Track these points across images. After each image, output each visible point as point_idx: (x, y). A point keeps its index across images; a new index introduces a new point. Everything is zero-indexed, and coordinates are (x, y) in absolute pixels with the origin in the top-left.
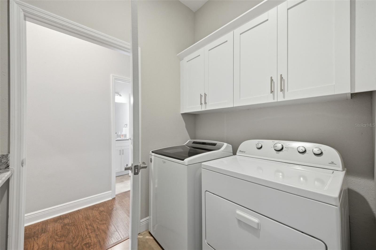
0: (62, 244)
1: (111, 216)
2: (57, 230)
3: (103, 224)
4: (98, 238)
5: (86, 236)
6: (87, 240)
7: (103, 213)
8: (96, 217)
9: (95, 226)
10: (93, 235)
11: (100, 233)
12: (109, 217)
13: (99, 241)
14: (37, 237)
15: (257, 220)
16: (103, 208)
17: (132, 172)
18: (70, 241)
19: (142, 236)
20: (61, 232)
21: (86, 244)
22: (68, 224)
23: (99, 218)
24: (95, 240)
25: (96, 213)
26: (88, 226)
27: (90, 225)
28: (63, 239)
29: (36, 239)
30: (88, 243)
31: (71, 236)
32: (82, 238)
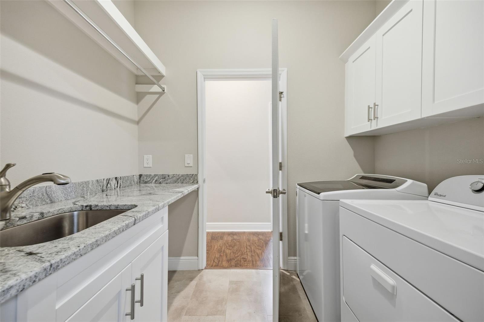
0: (230, 251)
1: (267, 246)
2: (228, 241)
3: (259, 249)
4: (252, 258)
5: (245, 253)
6: (245, 256)
7: (261, 240)
8: (255, 242)
9: (253, 248)
10: (249, 254)
11: (255, 255)
12: (265, 245)
13: (253, 260)
14: (218, 241)
15: (392, 281)
16: (262, 237)
17: (272, 195)
18: (234, 252)
19: (289, 273)
20: (230, 243)
21: (243, 258)
22: (236, 240)
23: (257, 243)
24: (250, 259)
25: (255, 238)
26: (248, 246)
27: (250, 246)
28: (231, 248)
29: (217, 241)
30: (245, 258)
31: (235, 248)
32: (242, 253)
